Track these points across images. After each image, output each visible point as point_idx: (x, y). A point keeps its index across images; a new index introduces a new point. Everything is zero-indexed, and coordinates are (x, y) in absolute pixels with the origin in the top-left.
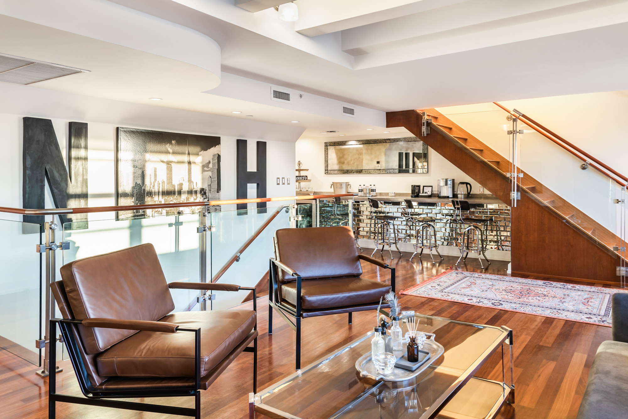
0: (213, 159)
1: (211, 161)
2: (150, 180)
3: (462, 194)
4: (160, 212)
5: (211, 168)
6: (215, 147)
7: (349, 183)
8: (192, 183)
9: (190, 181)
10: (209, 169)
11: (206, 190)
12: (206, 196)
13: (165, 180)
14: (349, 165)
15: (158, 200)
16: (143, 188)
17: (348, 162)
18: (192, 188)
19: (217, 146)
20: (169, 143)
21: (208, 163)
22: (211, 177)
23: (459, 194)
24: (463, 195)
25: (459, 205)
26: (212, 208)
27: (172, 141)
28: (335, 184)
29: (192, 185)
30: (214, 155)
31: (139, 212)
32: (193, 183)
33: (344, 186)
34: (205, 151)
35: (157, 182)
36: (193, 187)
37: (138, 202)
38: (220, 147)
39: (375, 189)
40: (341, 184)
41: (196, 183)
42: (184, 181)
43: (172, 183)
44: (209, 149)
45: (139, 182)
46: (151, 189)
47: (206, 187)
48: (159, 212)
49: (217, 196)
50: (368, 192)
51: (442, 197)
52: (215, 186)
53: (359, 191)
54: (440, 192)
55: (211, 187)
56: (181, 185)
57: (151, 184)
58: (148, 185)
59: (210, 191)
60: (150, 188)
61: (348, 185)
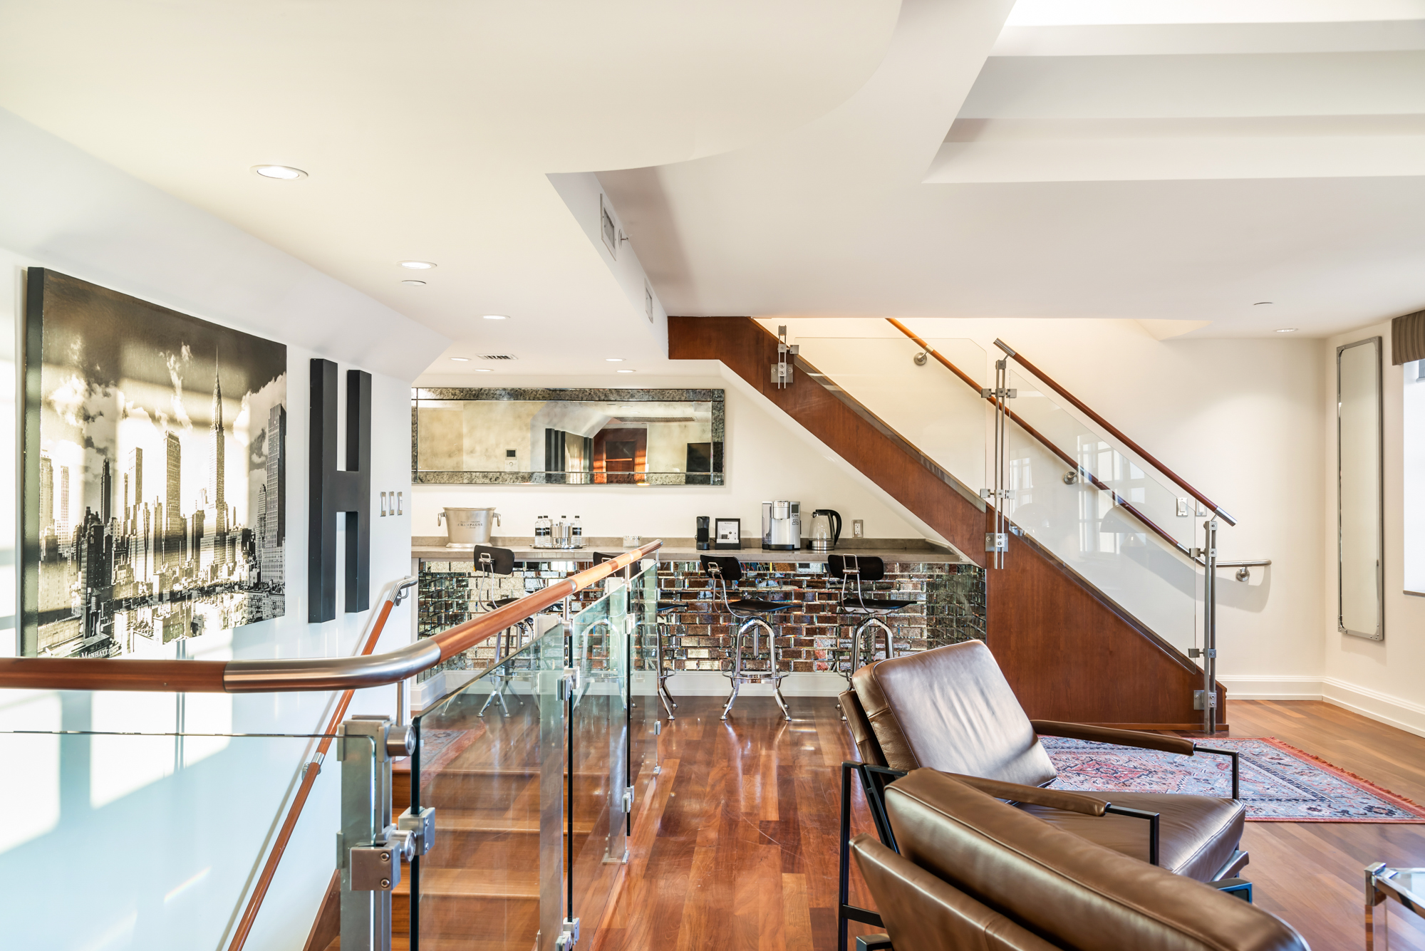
0: (271, 423)
1: (267, 430)
2: (126, 503)
3: (822, 540)
4: (147, 629)
5: (266, 456)
6: (275, 380)
7: (495, 512)
8: (225, 512)
9: (221, 504)
10: (263, 459)
11: (255, 535)
12: (255, 558)
13: (163, 500)
14: (489, 457)
15: (144, 581)
16: (107, 531)
17: (487, 450)
18: (226, 531)
19: (280, 377)
20: (176, 355)
21: (260, 436)
22: (265, 490)
23: (816, 540)
24: (825, 543)
25: (854, 567)
26: (266, 602)
27: (181, 347)
28: (451, 514)
29: (225, 519)
30: (273, 410)
31: (95, 634)
32: (227, 510)
33: (482, 518)
34: (254, 394)
35: (142, 506)
36: (228, 527)
37: (92, 590)
38: (286, 383)
39: (578, 527)
40: (470, 512)
41: (235, 508)
42: (207, 503)
43: (179, 510)
44: (264, 386)
45: (97, 508)
46: (127, 536)
47: (254, 527)
48: (145, 627)
49: (277, 558)
50: (565, 535)
51: (773, 547)
52: (273, 524)
53: (538, 534)
54: (769, 535)
55: (265, 525)
56: (200, 516)
57: (127, 517)
58: (119, 520)
59: (263, 538)
60: (125, 532)
61: (491, 514)
